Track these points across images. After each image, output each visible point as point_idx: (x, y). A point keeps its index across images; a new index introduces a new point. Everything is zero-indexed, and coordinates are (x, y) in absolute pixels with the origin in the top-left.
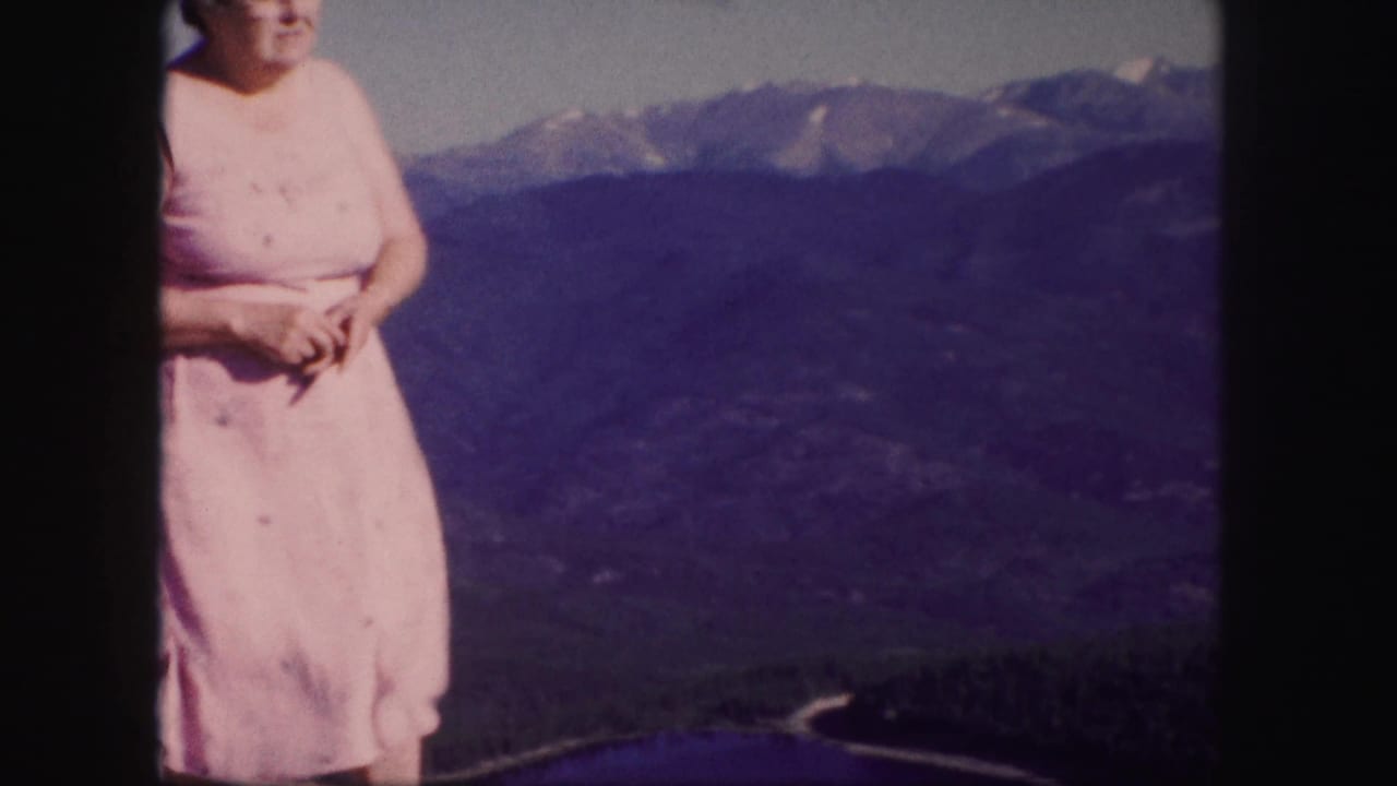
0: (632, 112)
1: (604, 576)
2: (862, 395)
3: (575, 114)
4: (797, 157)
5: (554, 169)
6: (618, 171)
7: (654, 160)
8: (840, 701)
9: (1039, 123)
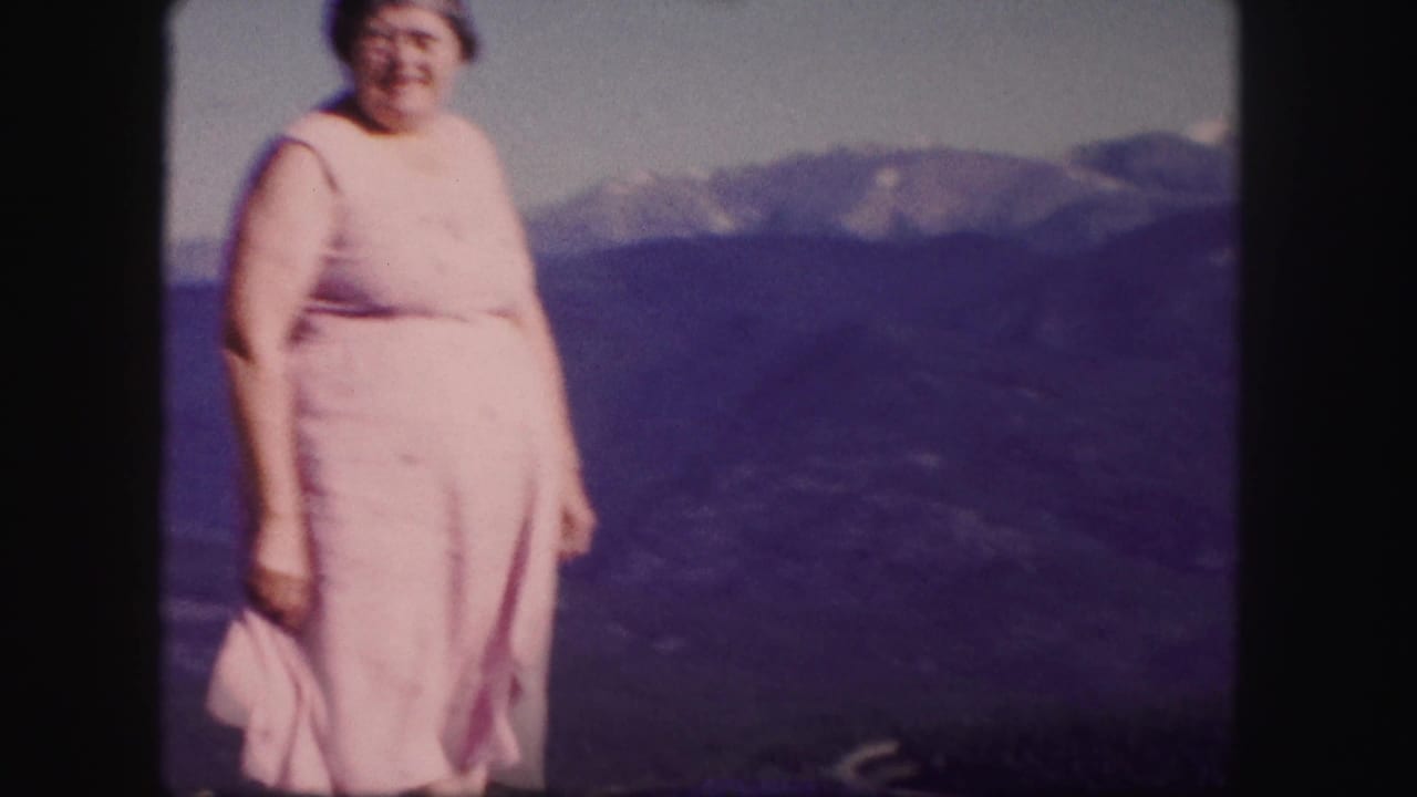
0: (700, 173)
1: (670, 645)
2: (929, 460)
3: (641, 177)
4: (865, 220)
5: (620, 232)
6: (685, 234)
7: (722, 223)
8: (886, 748)
9: (1109, 185)
